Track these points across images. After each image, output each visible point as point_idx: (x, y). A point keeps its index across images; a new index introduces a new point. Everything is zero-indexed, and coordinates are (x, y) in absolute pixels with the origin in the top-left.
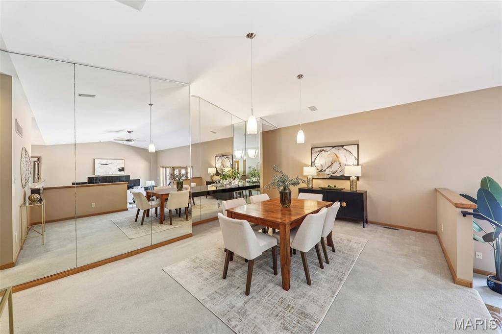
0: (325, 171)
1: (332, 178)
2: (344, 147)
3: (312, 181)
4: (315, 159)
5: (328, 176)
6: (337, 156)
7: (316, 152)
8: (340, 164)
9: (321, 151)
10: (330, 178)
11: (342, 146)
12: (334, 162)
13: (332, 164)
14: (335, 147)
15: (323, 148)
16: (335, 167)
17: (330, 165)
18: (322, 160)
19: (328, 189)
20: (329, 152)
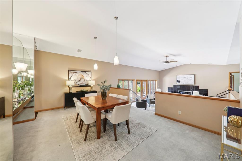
0: (77, 83)
1: (81, 86)
2: (86, 72)
3: (72, 88)
4: (71, 77)
5: (78, 86)
6: (83, 76)
7: (72, 73)
8: (84, 79)
9: (75, 73)
10: (79, 86)
11: (85, 72)
12: (82, 78)
13: (81, 80)
14: (82, 71)
15: (76, 71)
16: (82, 81)
17: (79, 80)
18: (75, 77)
19: (81, 92)
20: (79, 74)
